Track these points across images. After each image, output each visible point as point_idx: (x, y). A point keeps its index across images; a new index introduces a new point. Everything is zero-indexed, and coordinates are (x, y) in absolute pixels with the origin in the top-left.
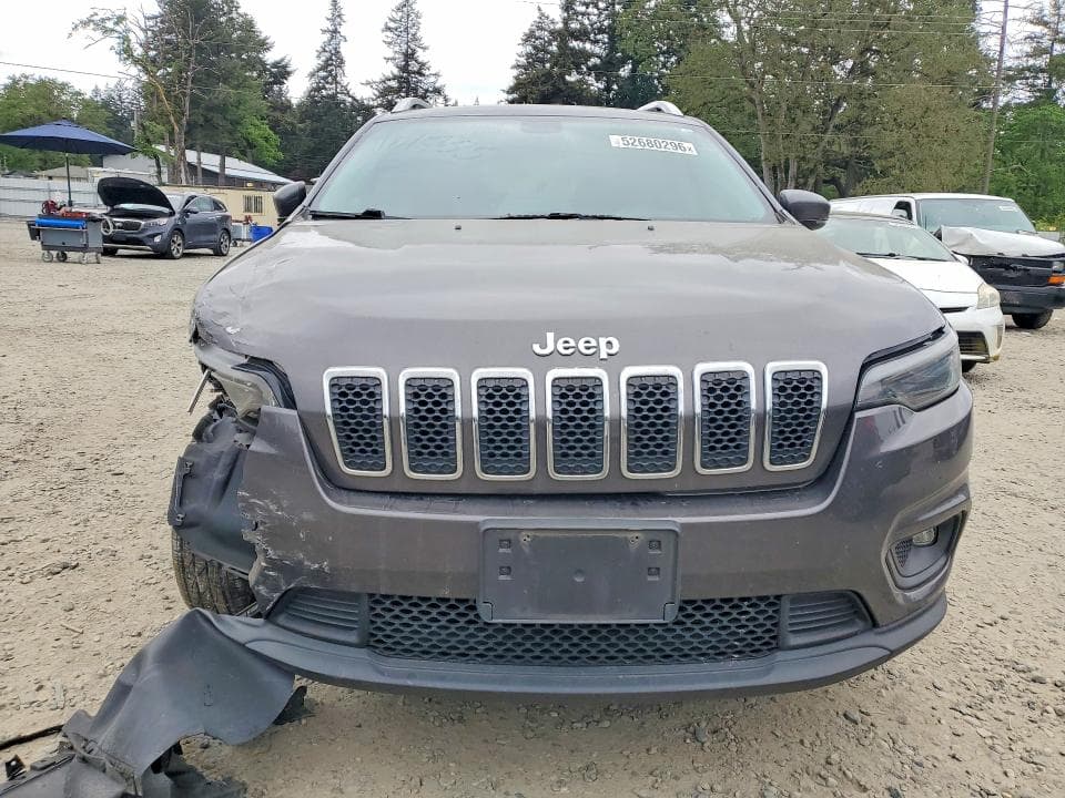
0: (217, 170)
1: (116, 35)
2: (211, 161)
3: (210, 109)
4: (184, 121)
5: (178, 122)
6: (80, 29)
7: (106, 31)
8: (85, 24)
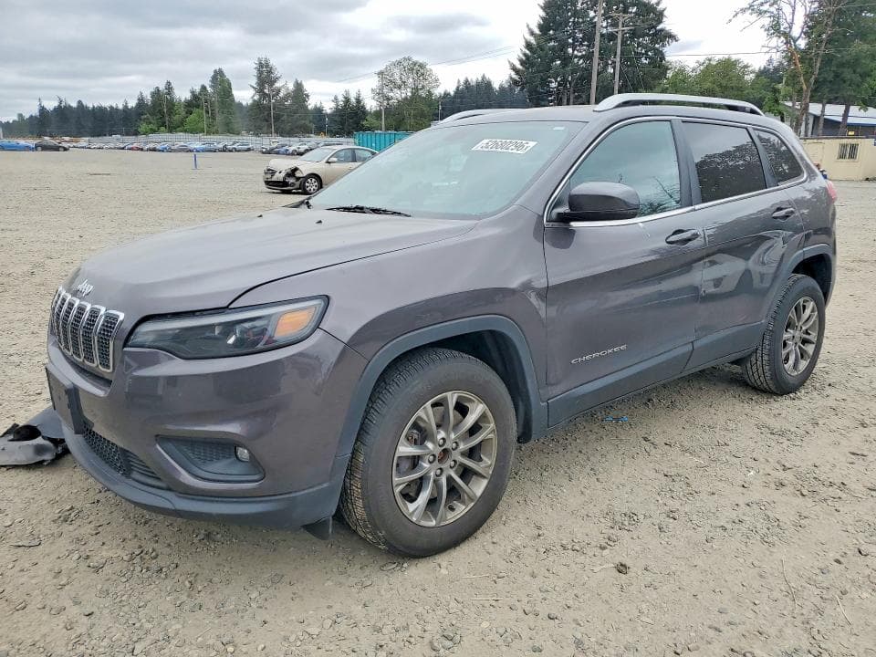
0: (840, 119)
1: (769, 15)
2: (834, 112)
3: (842, 65)
4: (812, 80)
5: (807, 81)
6: (739, 15)
7: (761, 13)
8: (743, 10)
